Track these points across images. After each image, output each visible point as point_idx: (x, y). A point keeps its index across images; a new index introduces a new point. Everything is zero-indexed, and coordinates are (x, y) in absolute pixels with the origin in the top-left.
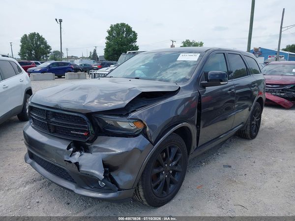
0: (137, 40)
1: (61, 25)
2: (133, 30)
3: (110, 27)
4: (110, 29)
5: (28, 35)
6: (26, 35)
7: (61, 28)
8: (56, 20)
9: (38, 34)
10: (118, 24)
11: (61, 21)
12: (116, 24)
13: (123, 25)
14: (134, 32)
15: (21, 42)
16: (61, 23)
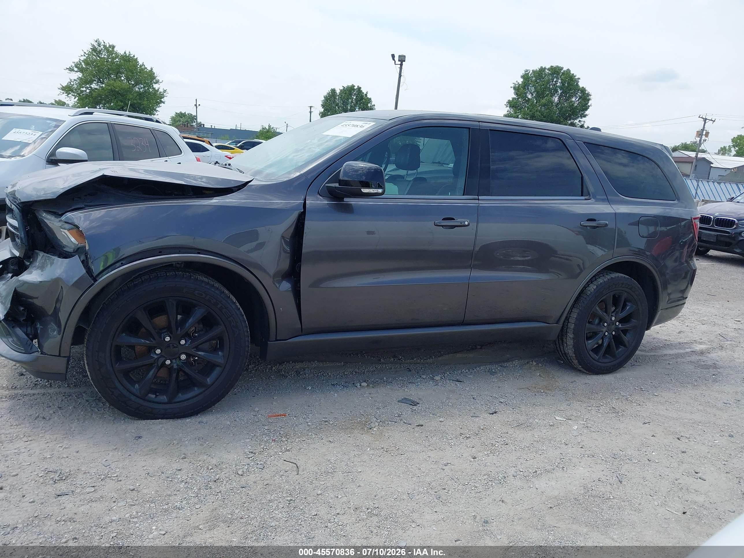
0: (587, 112)
1: (401, 68)
2: (581, 84)
3: (522, 77)
4: (520, 81)
5: (338, 92)
6: (333, 91)
7: (400, 76)
8: (393, 56)
9: (359, 88)
10: (542, 70)
11: (402, 59)
12: (537, 67)
13: (556, 71)
14: (583, 90)
15: (323, 106)
16: (401, 65)
